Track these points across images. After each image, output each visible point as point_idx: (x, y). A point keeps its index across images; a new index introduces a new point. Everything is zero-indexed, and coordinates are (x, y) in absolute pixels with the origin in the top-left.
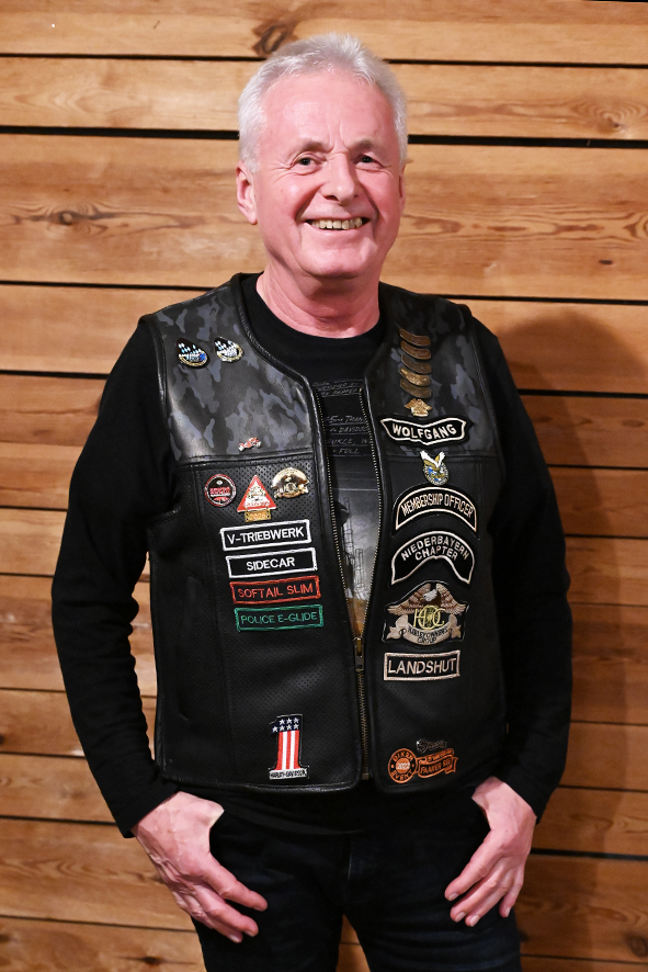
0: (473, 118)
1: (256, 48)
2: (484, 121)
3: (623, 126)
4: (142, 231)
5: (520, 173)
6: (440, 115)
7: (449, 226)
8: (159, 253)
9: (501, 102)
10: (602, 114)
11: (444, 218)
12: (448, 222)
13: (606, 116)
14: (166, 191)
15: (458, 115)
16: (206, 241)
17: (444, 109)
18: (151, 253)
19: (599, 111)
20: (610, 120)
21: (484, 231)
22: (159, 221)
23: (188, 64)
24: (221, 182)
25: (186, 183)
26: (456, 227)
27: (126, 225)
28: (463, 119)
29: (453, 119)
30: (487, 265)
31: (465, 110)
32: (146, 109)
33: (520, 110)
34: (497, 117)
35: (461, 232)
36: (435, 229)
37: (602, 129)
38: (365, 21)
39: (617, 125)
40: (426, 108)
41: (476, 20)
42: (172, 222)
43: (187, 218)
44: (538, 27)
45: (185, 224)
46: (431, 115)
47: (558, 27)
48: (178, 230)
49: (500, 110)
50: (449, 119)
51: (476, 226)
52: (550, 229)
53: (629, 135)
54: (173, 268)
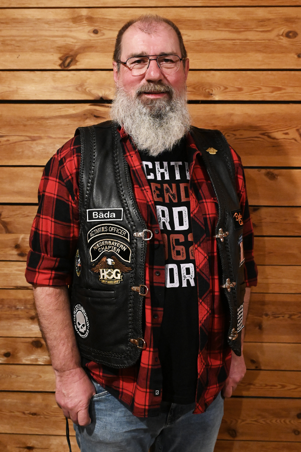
1: (60, 65)
3: (214, 95)
4: (16, 142)
8: (23, 152)
10: (205, 90)
13: (207, 90)
14: (25, 126)
16: (42, 146)
18: (19, 152)
19: (204, 89)
20: (209, 92)
22: (23, 138)
23: (32, 73)
24: (48, 122)
25: (33, 122)
27: (8, 140)
32: (15, 92)
37: (205, 96)
38: (106, 53)
39: (211, 94)
42: (28, 139)
43: (34, 137)
45: (33, 139)
48: (30, 142)
53: (217, 98)
54: (29, 158)
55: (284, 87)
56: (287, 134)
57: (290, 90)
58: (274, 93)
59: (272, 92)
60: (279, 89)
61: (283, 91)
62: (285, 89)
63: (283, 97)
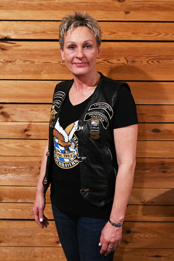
0: (37, 34)
2: (39, 35)
5: (49, 48)
6: (29, 34)
7: (32, 62)
9: (44, 30)
11: (31, 60)
12: (32, 61)
15: (33, 34)
17: (29, 32)
21: (40, 63)
26: (34, 62)
28: (34, 35)
29: (32, 35)
30: (42, 72)
31: (35, 33)
33: (48, 32)
34: (43, 34)
35: (35, 64)
36: (28, 63)
38: (8, 10)
40: (25, 32)
41: (37, 10)
44: (52, 11)
46: (26, 34)
47: (57, 11)
49: (44, 32)
50: (30, 35)
51: (39, 62)
52: (57, 62)
55: (117, 32)
56: (119, 60)
57: (120, 33)
58: (111, 35)
59: (110, 35)
60: (114, 33)
61: (117, 34)
62: (117, 33)
63: (116, 38)
